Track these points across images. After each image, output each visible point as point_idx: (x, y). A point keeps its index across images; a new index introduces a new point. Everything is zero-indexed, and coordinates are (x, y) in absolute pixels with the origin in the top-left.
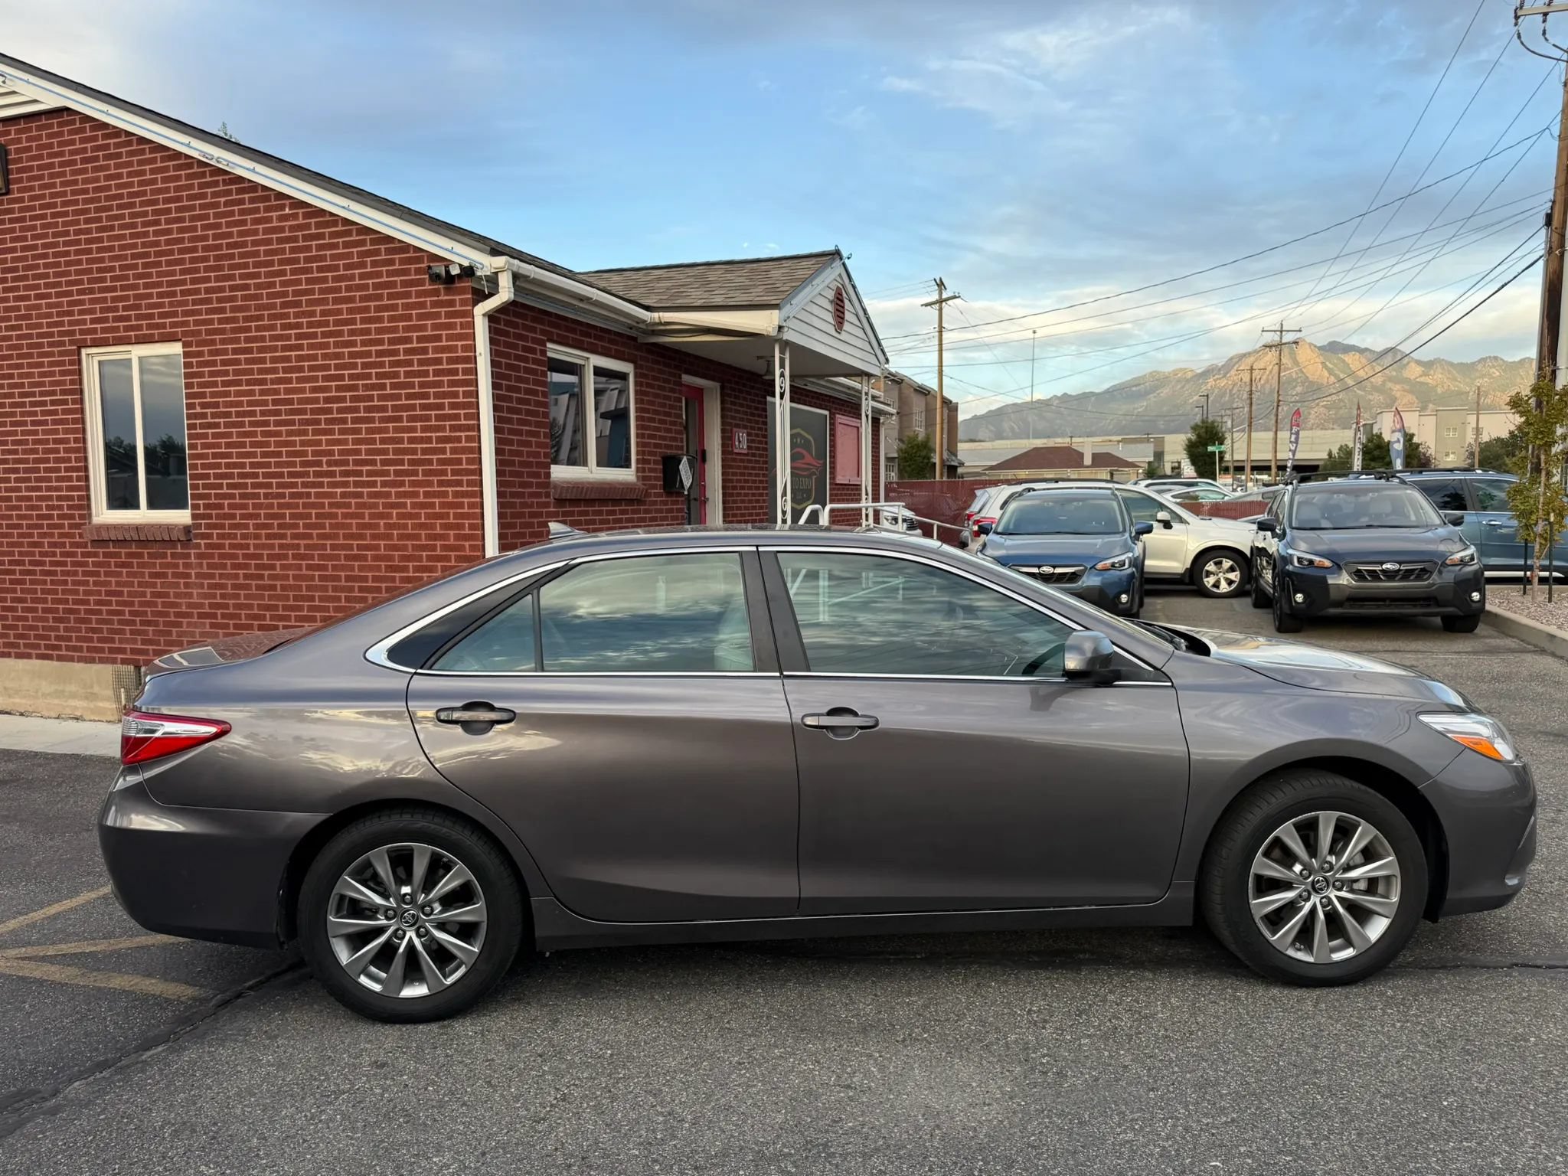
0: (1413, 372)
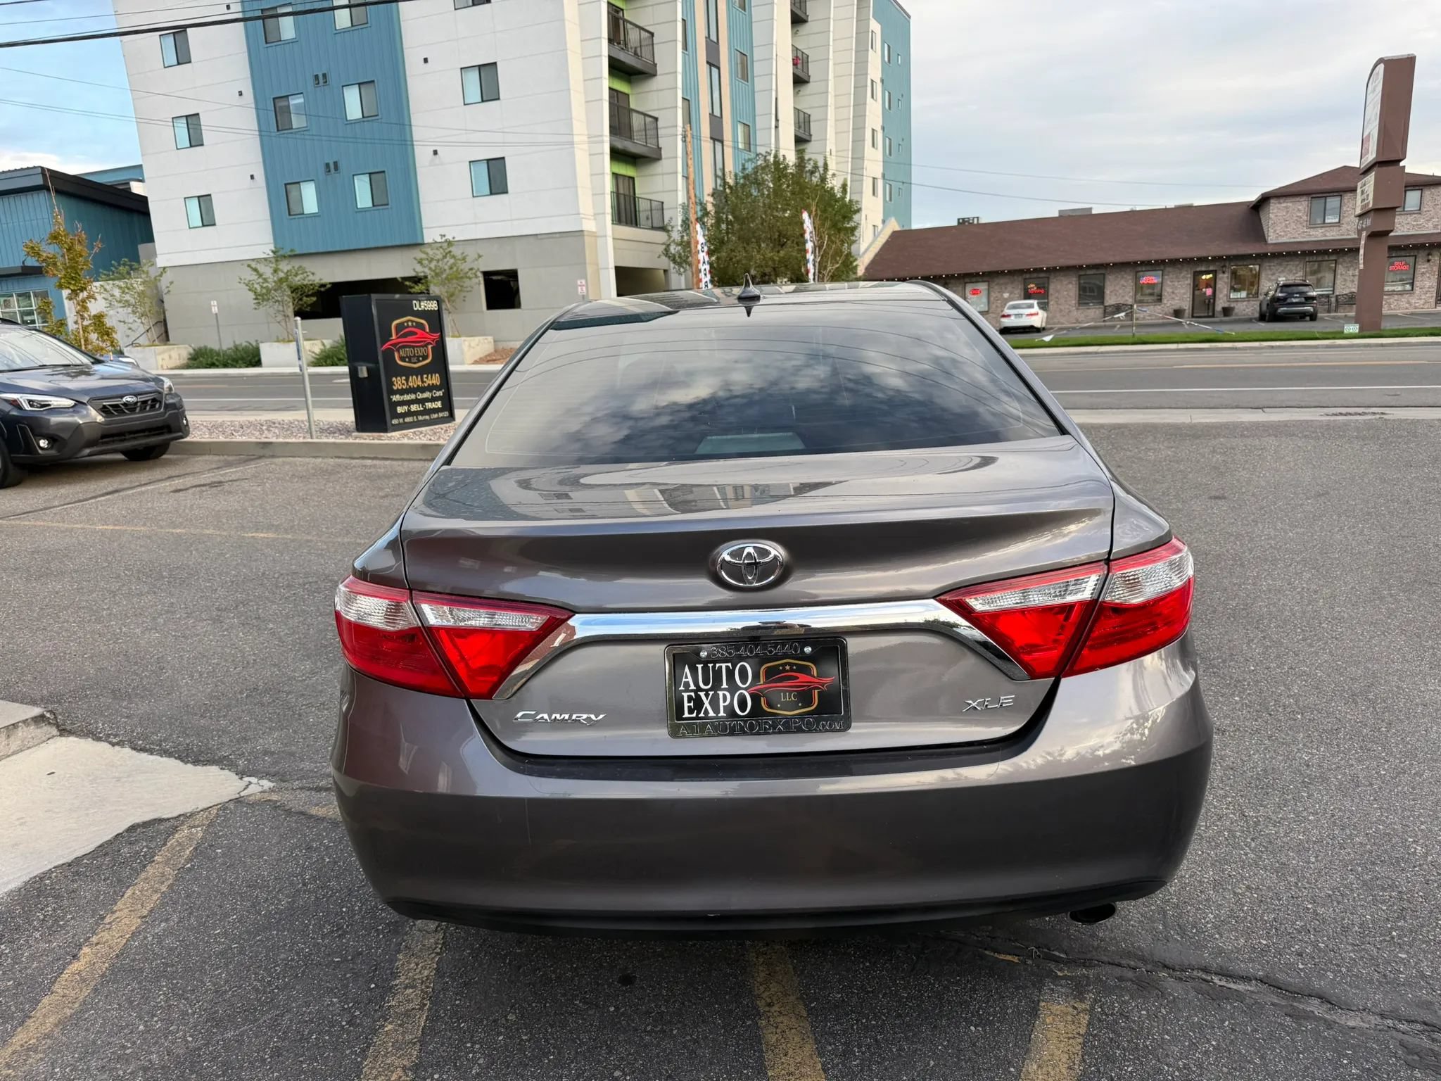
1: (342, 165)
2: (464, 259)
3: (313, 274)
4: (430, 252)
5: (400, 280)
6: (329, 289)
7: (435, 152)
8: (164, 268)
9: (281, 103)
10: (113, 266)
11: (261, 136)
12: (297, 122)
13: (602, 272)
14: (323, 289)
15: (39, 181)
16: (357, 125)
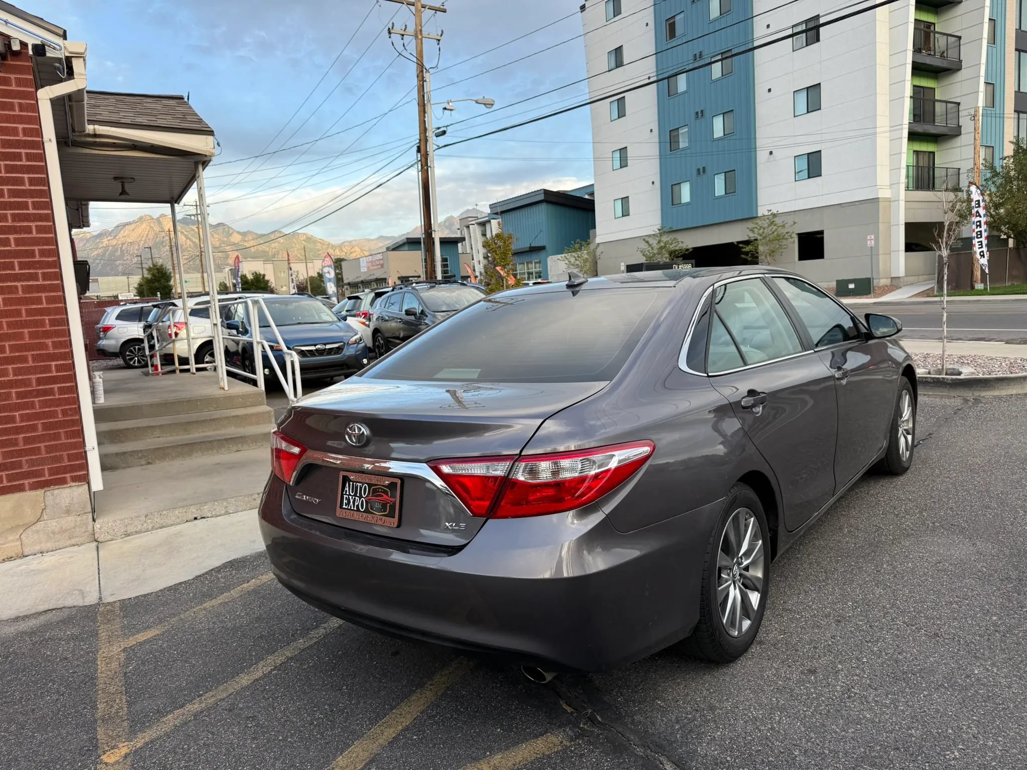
0: (236, 238)
1: (707, 170)
2: (783, 226)
3: (682, 242)
4: (760, 223)
5: (736, 243)
6: (691, 252)
7: (771, 153)
8: (598, 244)
9: (674, 134)
10: (572, 244)
11: (660, 159)
12: (683, 143)
13: (893, 228)
14: (687, 252)
15: (542, 197)
16: (720, 141)
